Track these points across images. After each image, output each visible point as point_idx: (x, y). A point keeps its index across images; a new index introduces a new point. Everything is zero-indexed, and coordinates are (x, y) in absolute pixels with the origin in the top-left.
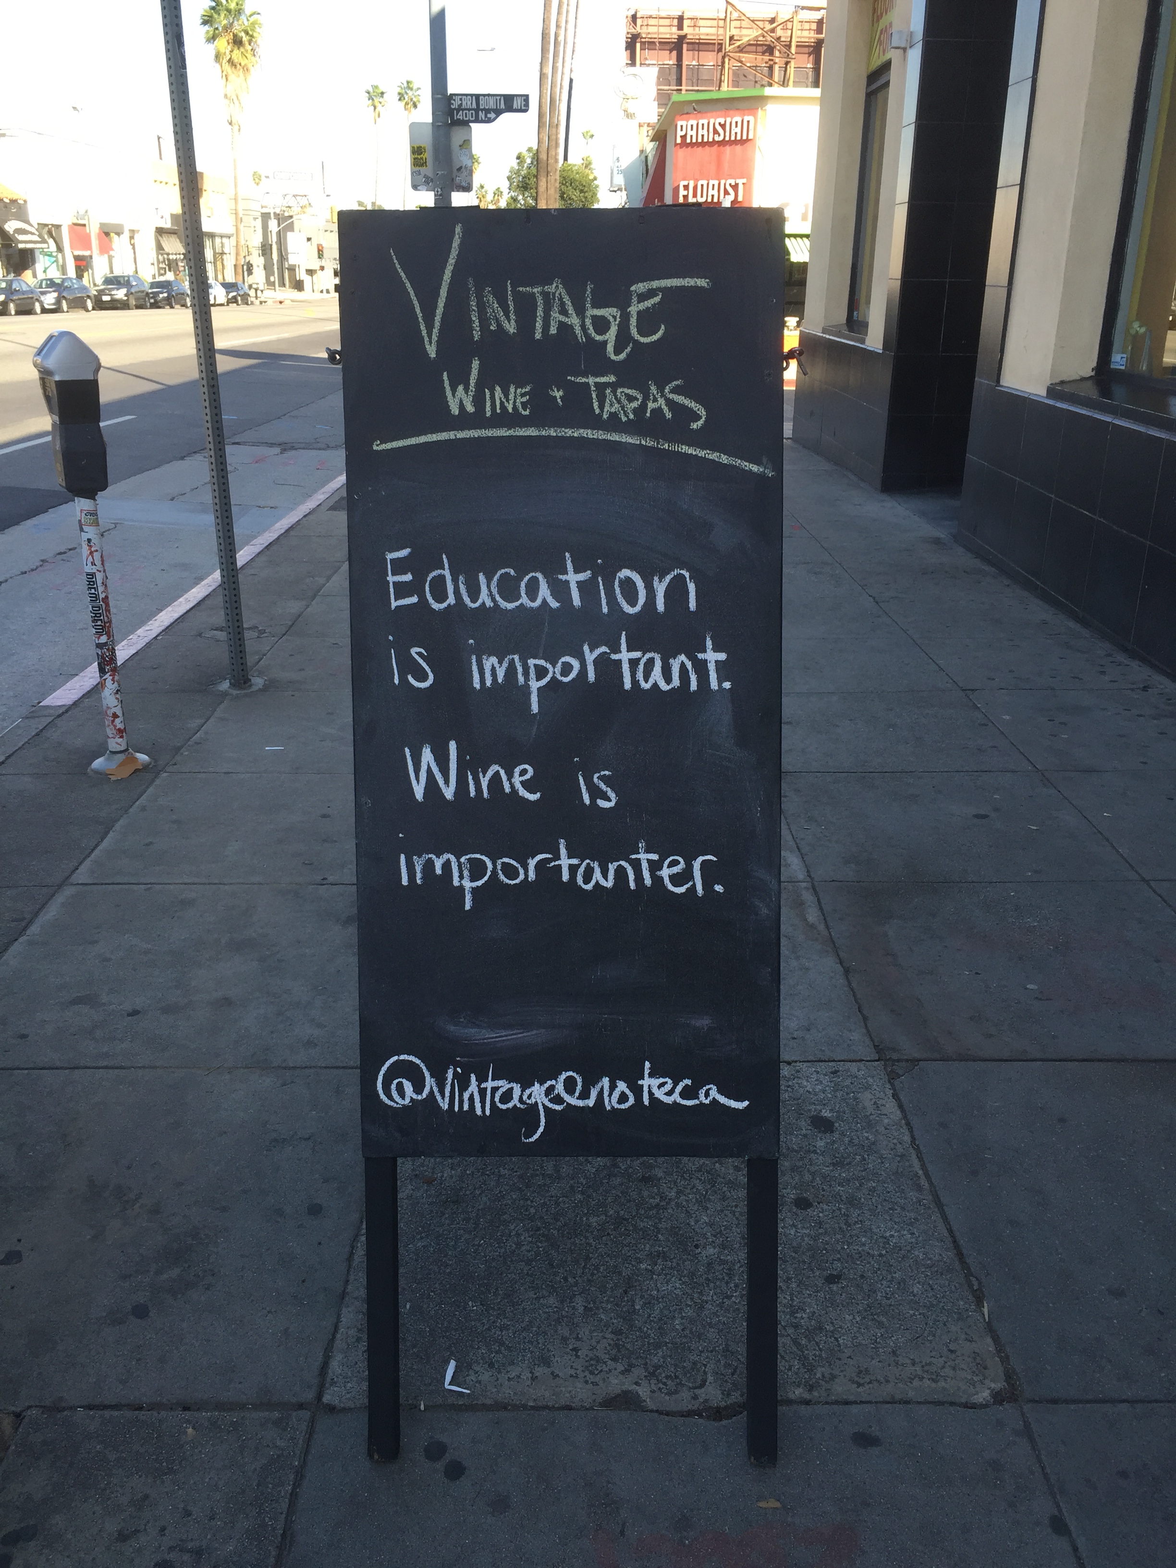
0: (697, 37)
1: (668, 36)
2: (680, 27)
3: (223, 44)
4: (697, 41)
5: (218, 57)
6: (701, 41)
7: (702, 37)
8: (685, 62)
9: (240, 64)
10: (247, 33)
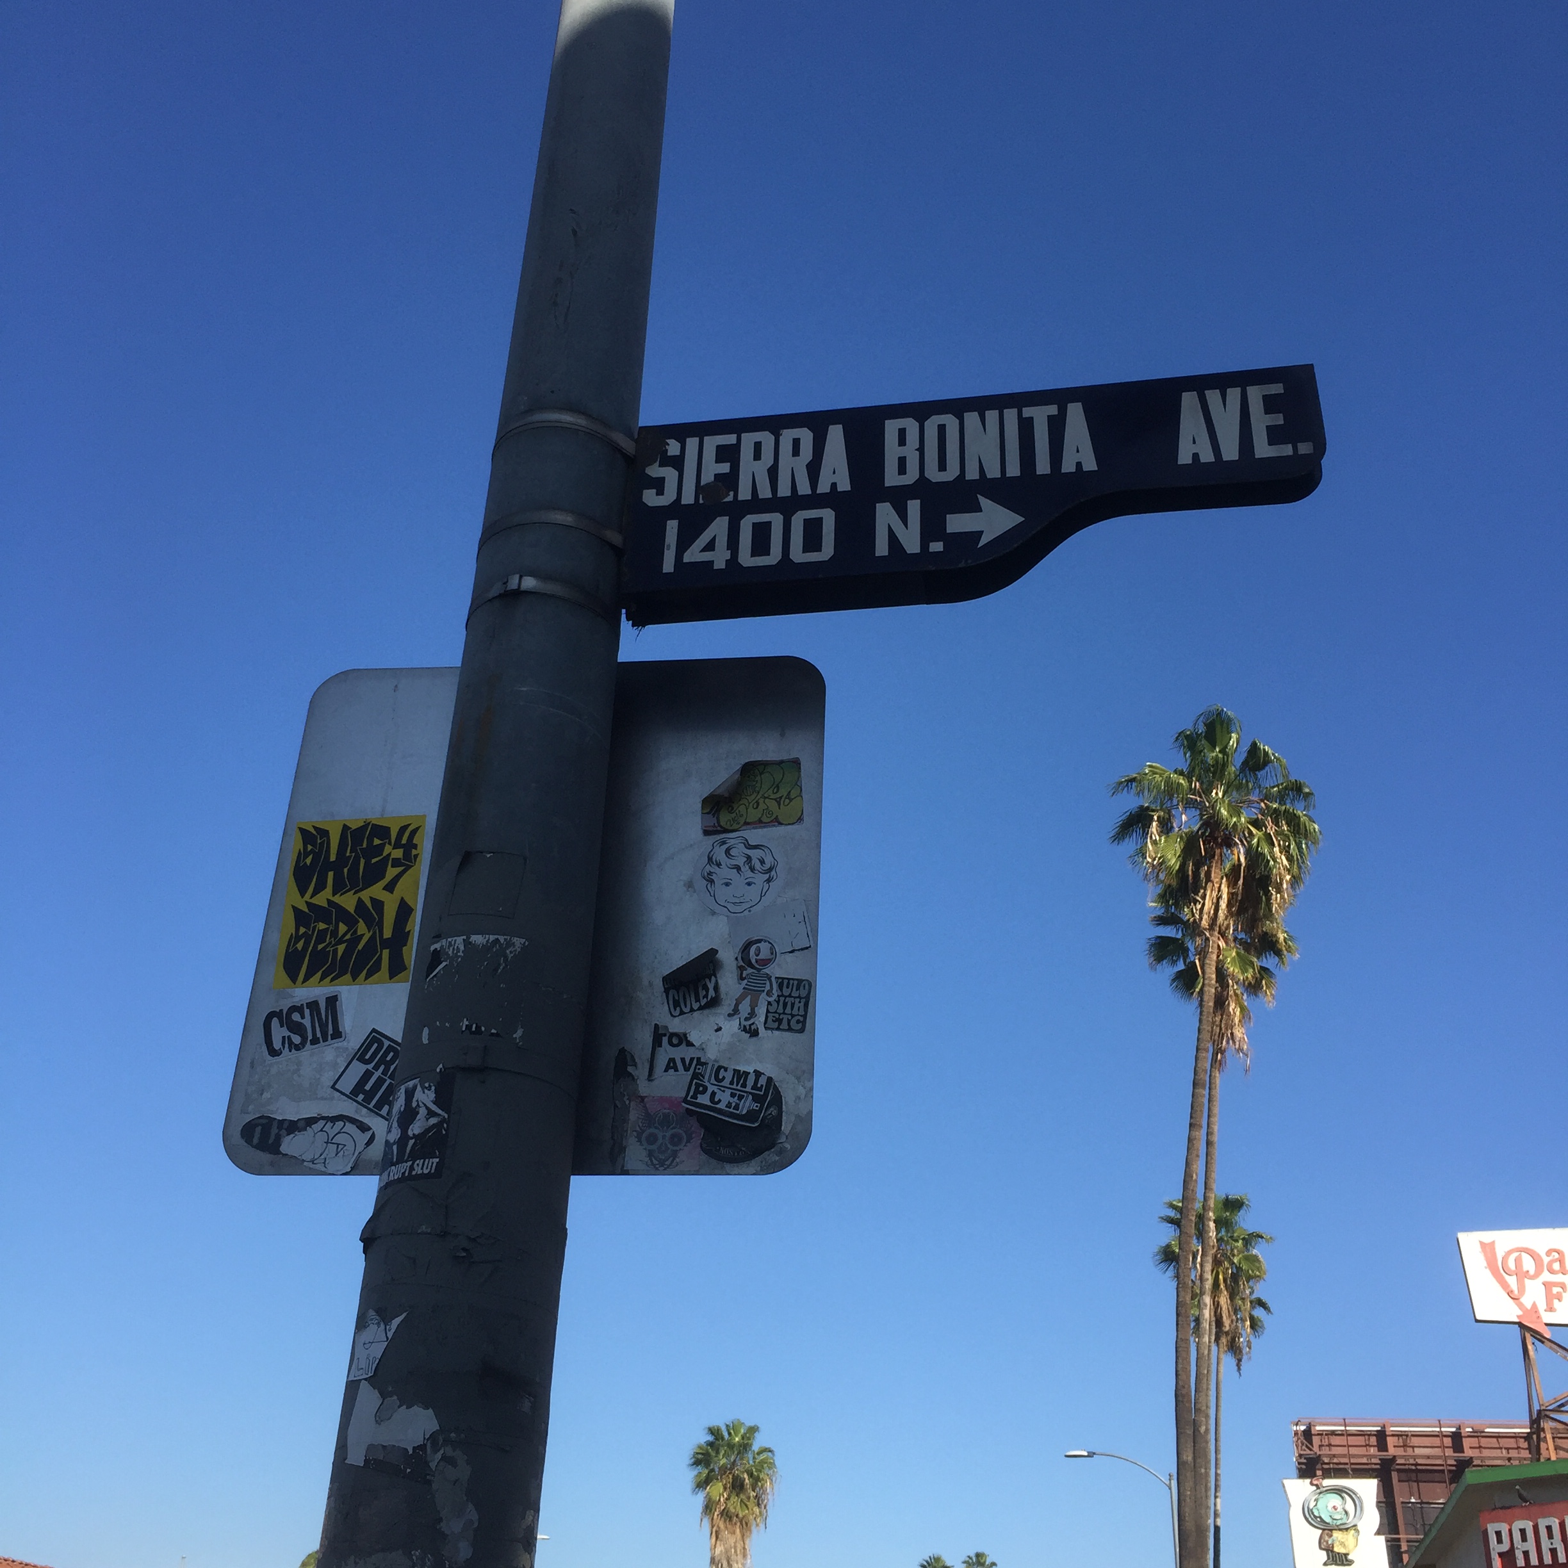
0: (1412, 1461)
1: (1364, 1460)
2: (1382, 1445)
3: (717, 1489)
4: (1413, 1467)
5: (709, 1508)
6: (1419, 1467)
7: (1420, 1461)
8: (1399, 1500)
9: (737, 1516)
10: (751, 1475)
